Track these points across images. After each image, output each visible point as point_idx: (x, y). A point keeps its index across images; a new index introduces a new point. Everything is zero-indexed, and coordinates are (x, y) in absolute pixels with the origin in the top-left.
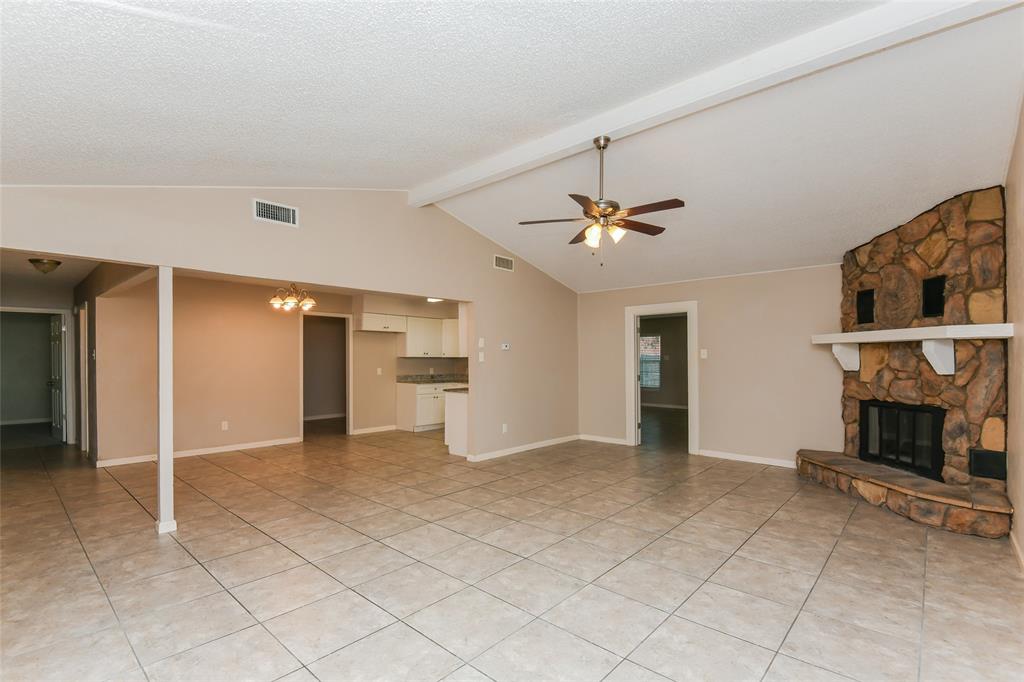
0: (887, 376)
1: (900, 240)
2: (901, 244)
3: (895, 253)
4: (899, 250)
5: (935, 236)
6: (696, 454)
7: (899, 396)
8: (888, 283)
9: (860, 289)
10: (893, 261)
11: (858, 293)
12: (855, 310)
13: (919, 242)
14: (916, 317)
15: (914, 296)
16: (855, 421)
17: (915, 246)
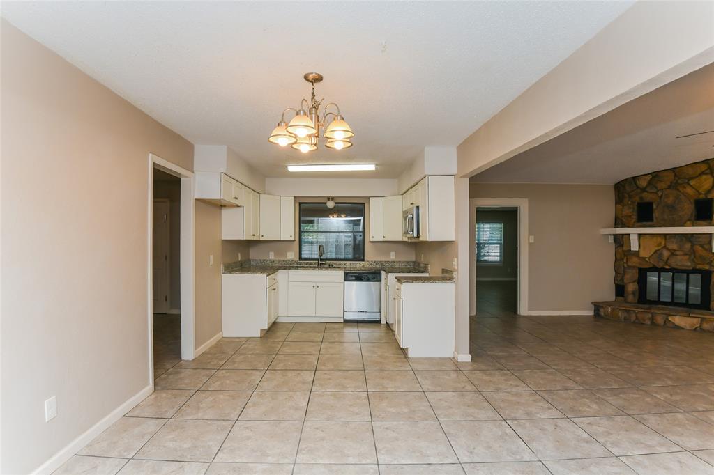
0: (666, 254)
1: (675, 175)
2: (677, 178)
3: (671, 183)
4: (675, 182)
5: (704, 177)
6: (526, 314)
7: (677, 265)
8: (666, 200)
9: (639, 201)
10: (669, 187)
11: (638, 203)
12: (635, 213)
13: (693, 178)
14: (689, 220)
15: (688, 209)
16: (635, 281)
17: (689, 180)
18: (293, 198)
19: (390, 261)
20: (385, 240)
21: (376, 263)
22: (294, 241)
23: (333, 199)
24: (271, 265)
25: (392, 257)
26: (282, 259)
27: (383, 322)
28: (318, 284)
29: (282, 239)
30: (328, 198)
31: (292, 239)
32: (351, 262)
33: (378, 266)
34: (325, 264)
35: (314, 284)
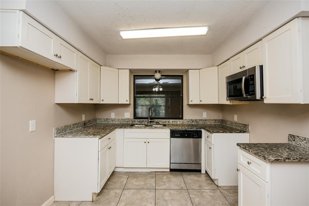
18: (128, 70)
19: (203, 119)
20: (201, 103)
21: (193, 121)
22: (130, 104)
23: (159, 71)
24: (112, 122)
25: (204, 117)
26: (121, 118)
27: (203, 171)
28: (148, 140)
29: (120, 103)
30: (156, 72)
31: (128, 103)
32: (173, 120)
33: (193, 123)
34: (153, 122)
35: (145, 140)
